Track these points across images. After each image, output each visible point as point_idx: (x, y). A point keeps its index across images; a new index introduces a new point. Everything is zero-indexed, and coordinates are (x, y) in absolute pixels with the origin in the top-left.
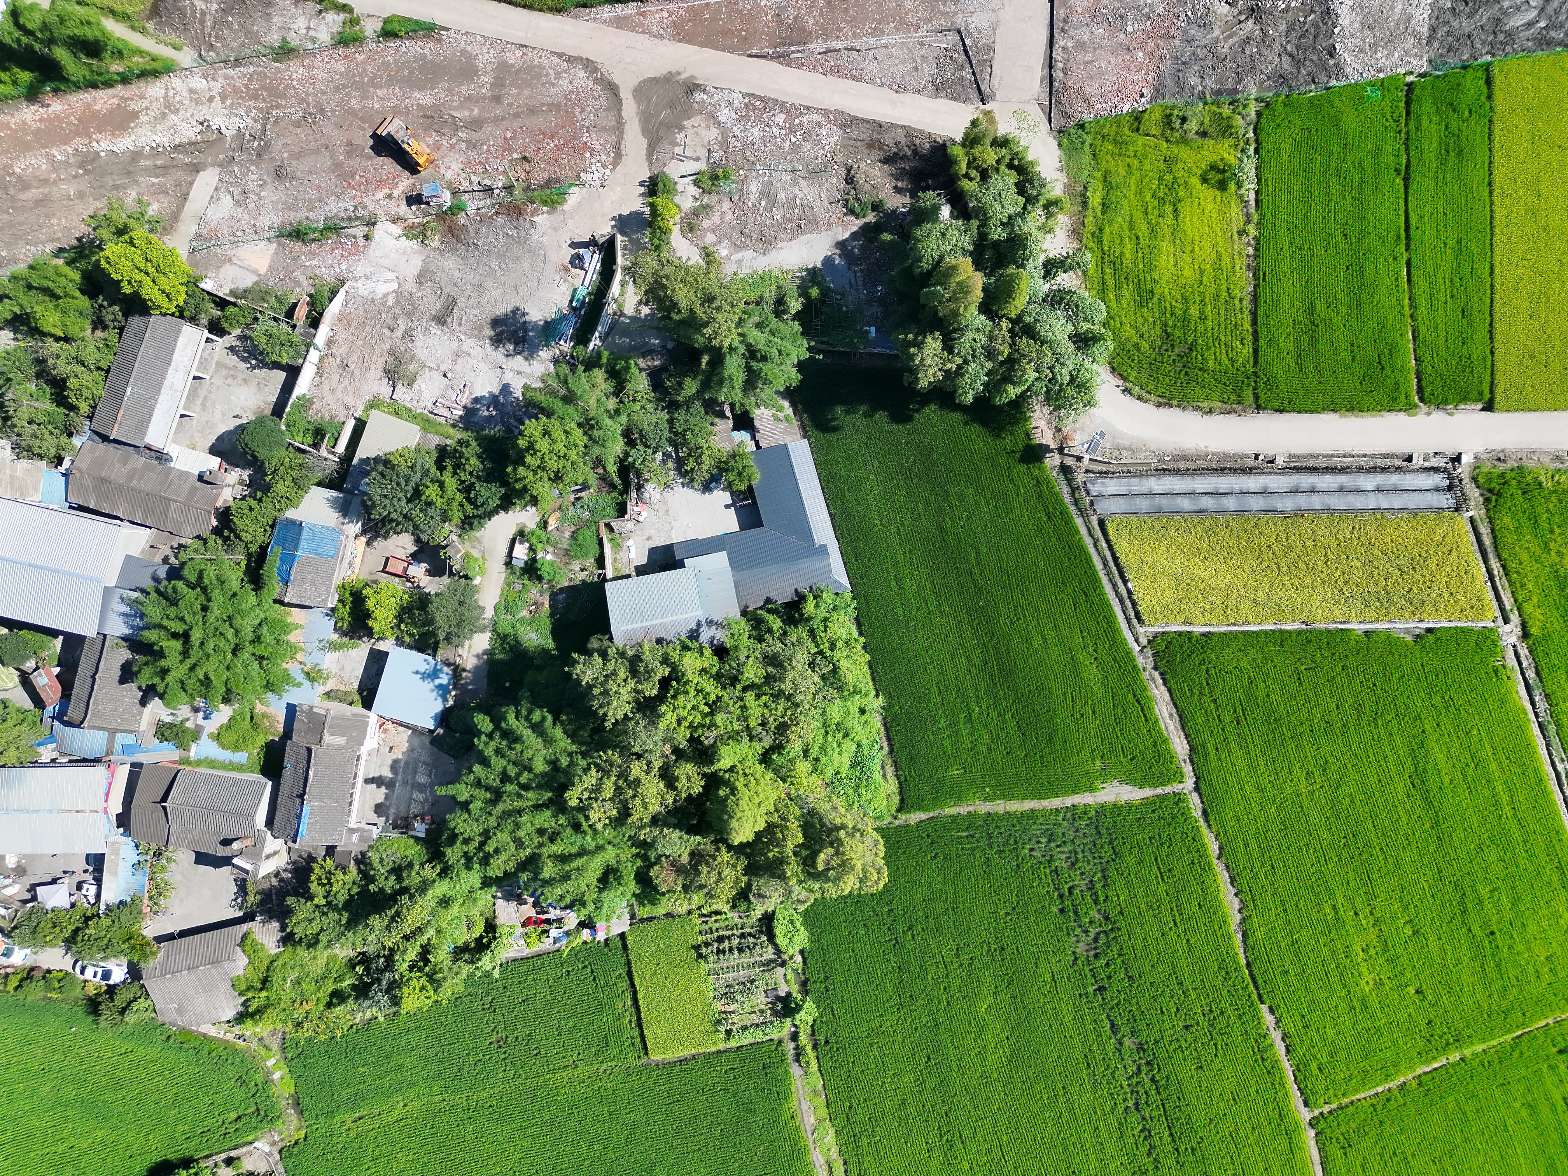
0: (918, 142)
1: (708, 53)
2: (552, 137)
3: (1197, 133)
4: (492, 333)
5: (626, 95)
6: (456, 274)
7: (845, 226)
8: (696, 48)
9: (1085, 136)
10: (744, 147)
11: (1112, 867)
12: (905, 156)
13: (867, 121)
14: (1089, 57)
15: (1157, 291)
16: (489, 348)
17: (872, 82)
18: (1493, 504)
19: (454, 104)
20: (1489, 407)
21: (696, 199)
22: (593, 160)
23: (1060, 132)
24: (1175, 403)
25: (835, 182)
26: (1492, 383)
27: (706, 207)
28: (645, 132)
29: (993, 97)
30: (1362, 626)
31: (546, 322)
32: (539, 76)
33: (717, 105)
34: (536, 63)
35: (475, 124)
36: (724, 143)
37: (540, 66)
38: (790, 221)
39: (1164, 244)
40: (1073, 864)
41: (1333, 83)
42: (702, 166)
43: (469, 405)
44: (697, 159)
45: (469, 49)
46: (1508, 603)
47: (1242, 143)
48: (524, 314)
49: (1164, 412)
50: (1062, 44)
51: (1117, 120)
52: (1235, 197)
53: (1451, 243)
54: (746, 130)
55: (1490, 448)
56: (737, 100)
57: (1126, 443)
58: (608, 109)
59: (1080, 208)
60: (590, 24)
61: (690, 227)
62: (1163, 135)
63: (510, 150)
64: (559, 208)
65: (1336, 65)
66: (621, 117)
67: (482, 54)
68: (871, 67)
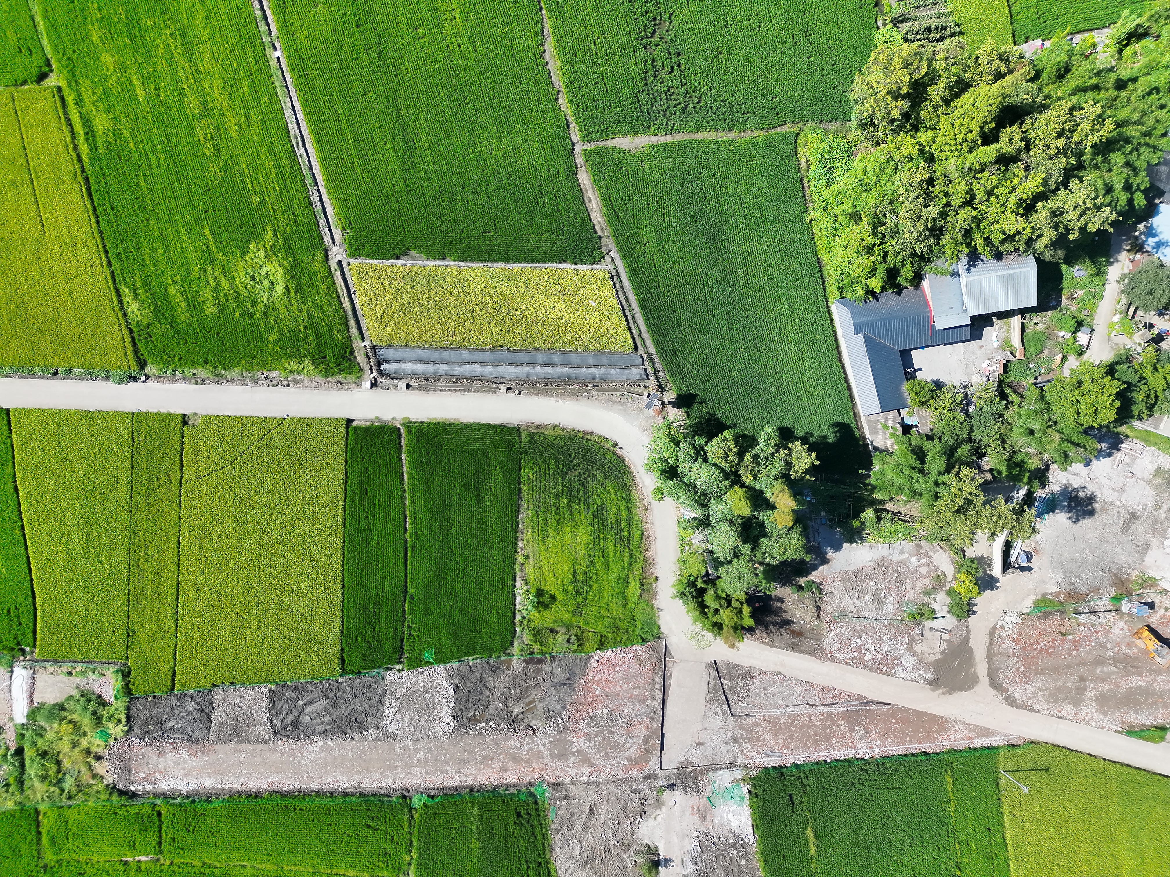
0: (765, 635)
1: (920, 708)
2: (1042, 650)
3: (557, 632)
4: (1094, 505)
5: (984, 680)
6: (1119, 550)
7: (822, 575)
8: (930, 711)
9: (641, 633)
10: (896, 637)
11: (641, 86)
12: (774, 625)
13: (802, 652)
14: (636, 692)
15: (590, 516)
16: (1098, 494)
17: (798, 681)
18: (348, 350)
19: (1114, 677)
20: (349, 421)
21: (935, 600)
22: (1011, 632)
23: (659, 638)
24: (580, 435)
25: (828, 608)
26: (347, 439)
27: (928, 593)
28: (970, 651)
29: (708, 666)
30: (447, 263)
31: (1053, 512)
32: (1050, 695)
33: (916, 668)
34: (1052, 705)
35: (1099, 662)
36: (911, 640)
37: (1049, 702)
38: (863, 581)
39: (583, 552)
40: (669, 90)
41: (455, 665)
42: (929, 624)
43: (1115, 451)
44: (932, 629)
45: (1101, 717)
46: (338, 276)
47: (525, 623)
48: (1070, 518)
49: (588, 429)
50: (655, 703)
51: (616, 643)
52: (531, 583)
53: (374, 543)
54: (894, 649)
55: (349, 392)
56: (900, 672)
57: (615, 406)
58: (998, 669)
59: (645, 581)
60: (1008, 732)
61: (939, 579)
62: (583, 632)
63: (1074, 641)
64: (1039, 598)
65: (453, 678)
66: (989, 663)
67: (1092, 713)
68: (798, 691)
